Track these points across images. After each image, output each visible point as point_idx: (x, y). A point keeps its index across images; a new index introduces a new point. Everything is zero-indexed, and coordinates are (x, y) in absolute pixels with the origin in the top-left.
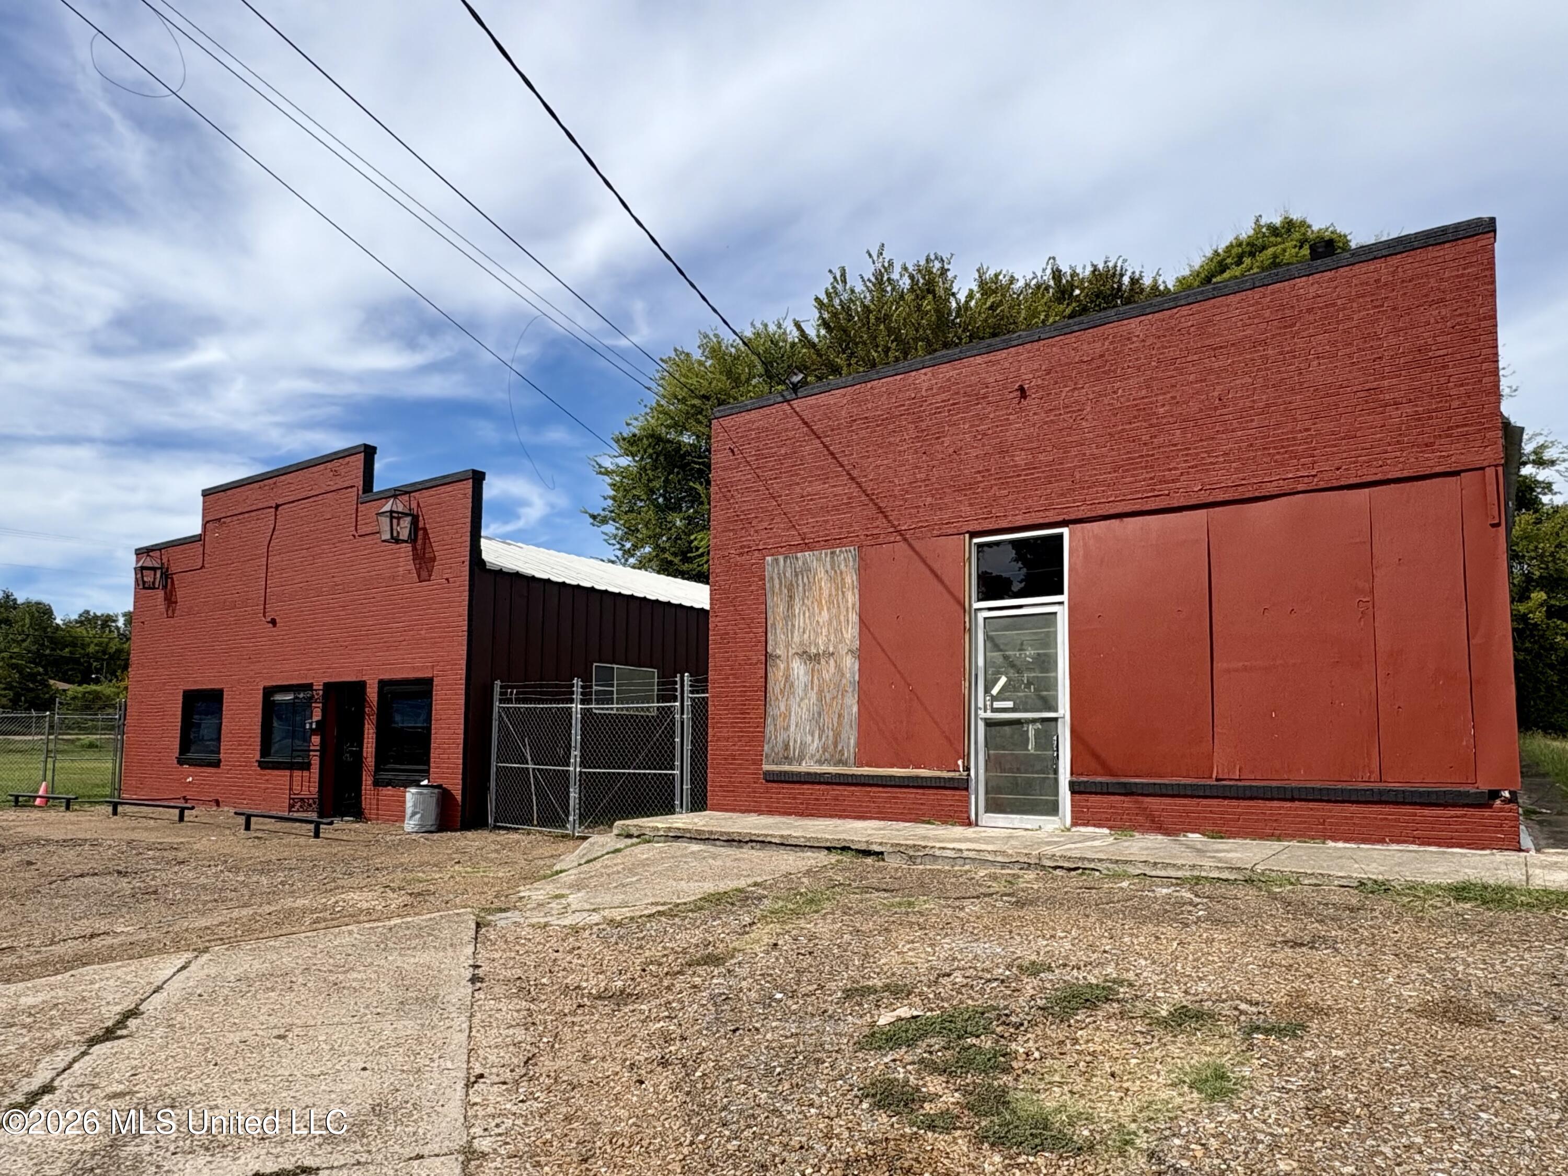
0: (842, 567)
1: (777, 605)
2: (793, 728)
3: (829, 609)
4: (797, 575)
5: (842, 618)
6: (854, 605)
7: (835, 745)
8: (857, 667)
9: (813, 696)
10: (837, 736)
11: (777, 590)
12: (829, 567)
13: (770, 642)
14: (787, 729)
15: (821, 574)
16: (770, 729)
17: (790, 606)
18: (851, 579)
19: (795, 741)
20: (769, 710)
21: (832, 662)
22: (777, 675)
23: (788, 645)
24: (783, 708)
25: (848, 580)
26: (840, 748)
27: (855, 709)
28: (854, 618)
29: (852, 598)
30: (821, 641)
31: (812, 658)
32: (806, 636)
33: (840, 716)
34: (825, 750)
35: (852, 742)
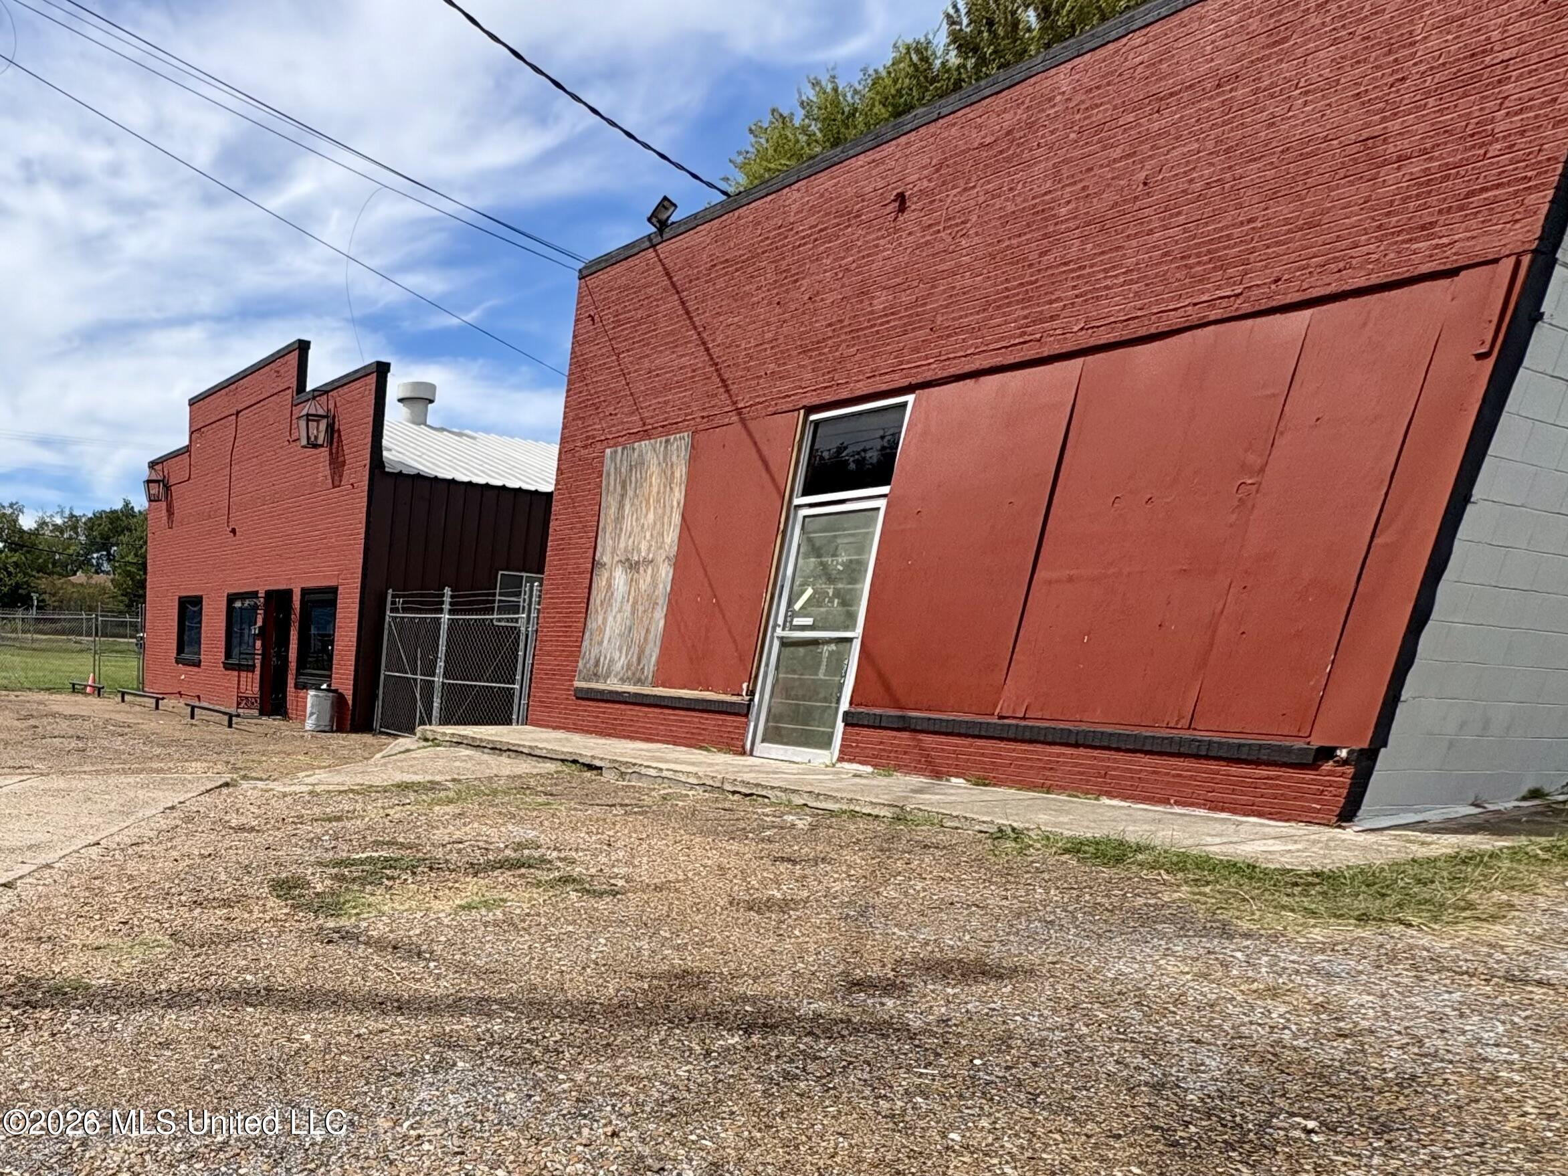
1: (609, 506)
2: (606, 642)
3: (655, 509)
4: (631, 470)
5: (666, 520)
6: (679, 503)
7: (638, 662)
8: (670, 577)
9: (628, 608)
10: (641, 652)
12: (661, 457)
13: (599, 548)
14: (600, 644)
15: (654, 469)
16: (586, 643)
17: (621, 506)
18: (680, 472)
19: (605, 657)
20: (588, 623)
21: (649, 571)
22: (599, 585)
23: (614, 551)
24: (600, 622)
25: (678, 474)
26: (642, 665)
28: (677, 518)
29: (678, 495)
30: (644, 546)
31: (633, 566)
32: (631, 541)
33: (647, 631)
34: (629, 667)
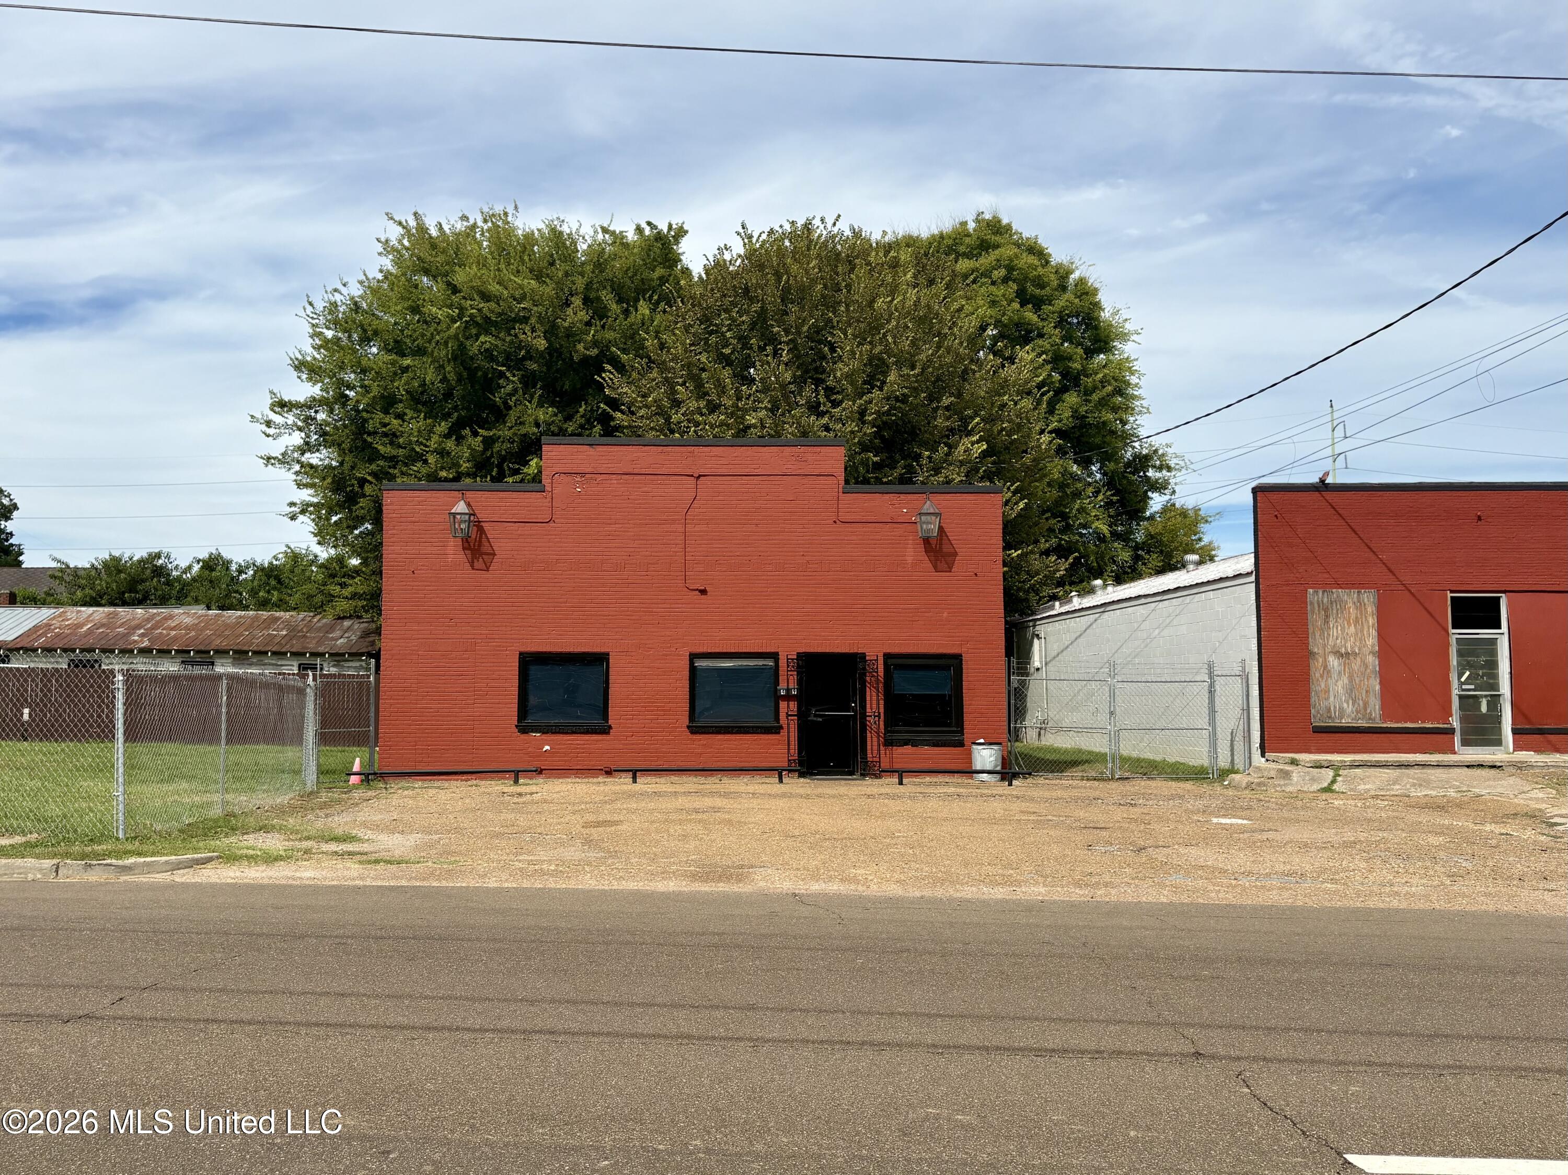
0: (1366, 600)
1: (1315, 619)
2: (1332, 699)
3: (1355, 626)
4: (1332, 603)
5: (1365, 632)
6: (1373, 625)
7: (1365, 709)
8: (1377, 663)
9: (1346, 679)
10: (1366, 705)
11: (1316, 611)
12: (1356, 600)
13: (1310, 644)
14: (1327, 699)
15: (1350, 604)
16: (1314, 699)
17: (1326, 622)
18: (1371, 609)
19: (1335, 707)
20: (1312, 687)
21: (1358, 659)
22: (1316, 667)
23: (1325, 646)
24: (1323, 686)
25: (1369, 610)
26: (1368, 711)
27: (1378, 687)
28: (1374, 633)
29: (1372, 621)
30: (1349, 645)
31: (1344, 656)
32: (1338, 641)
33: (1367, 692)
34: (1358, 712)
35: (1377, 707)
